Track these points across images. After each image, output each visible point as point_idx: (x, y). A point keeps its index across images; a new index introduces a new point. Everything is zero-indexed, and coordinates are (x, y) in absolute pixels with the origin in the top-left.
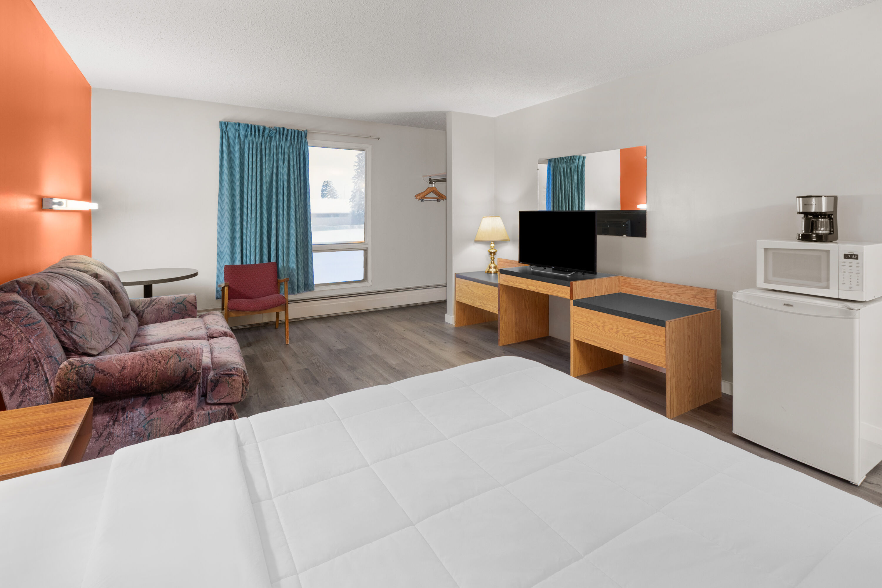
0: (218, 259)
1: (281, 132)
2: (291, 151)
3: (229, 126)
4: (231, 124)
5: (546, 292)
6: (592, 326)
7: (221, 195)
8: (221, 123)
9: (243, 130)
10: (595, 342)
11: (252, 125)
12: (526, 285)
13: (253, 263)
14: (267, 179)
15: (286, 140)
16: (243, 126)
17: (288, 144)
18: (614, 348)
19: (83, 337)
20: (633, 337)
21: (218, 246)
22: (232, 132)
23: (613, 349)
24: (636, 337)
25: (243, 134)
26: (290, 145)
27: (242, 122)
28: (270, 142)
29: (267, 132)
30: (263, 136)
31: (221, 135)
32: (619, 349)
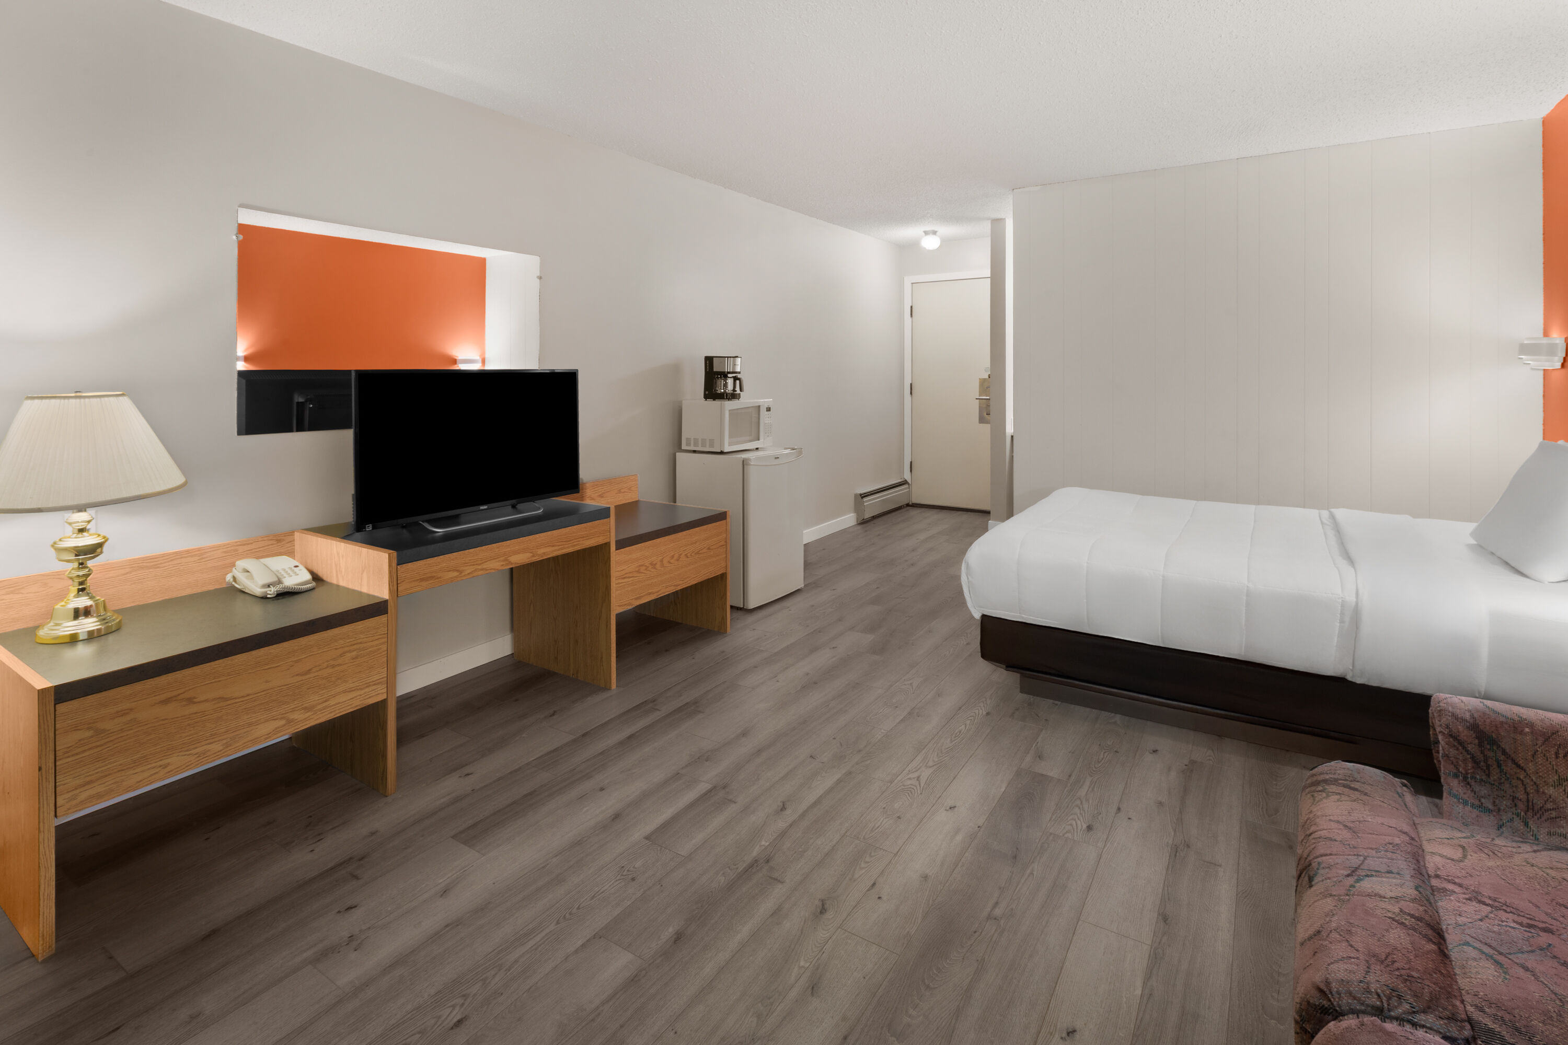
5: (559, 550)
6: (646, 569)
10: (650, 594)
12: (502, 559)
18: (674, 586)
20: (697, 553)
23: (673, 588)
24: (699, 551)
32: (681, 582)
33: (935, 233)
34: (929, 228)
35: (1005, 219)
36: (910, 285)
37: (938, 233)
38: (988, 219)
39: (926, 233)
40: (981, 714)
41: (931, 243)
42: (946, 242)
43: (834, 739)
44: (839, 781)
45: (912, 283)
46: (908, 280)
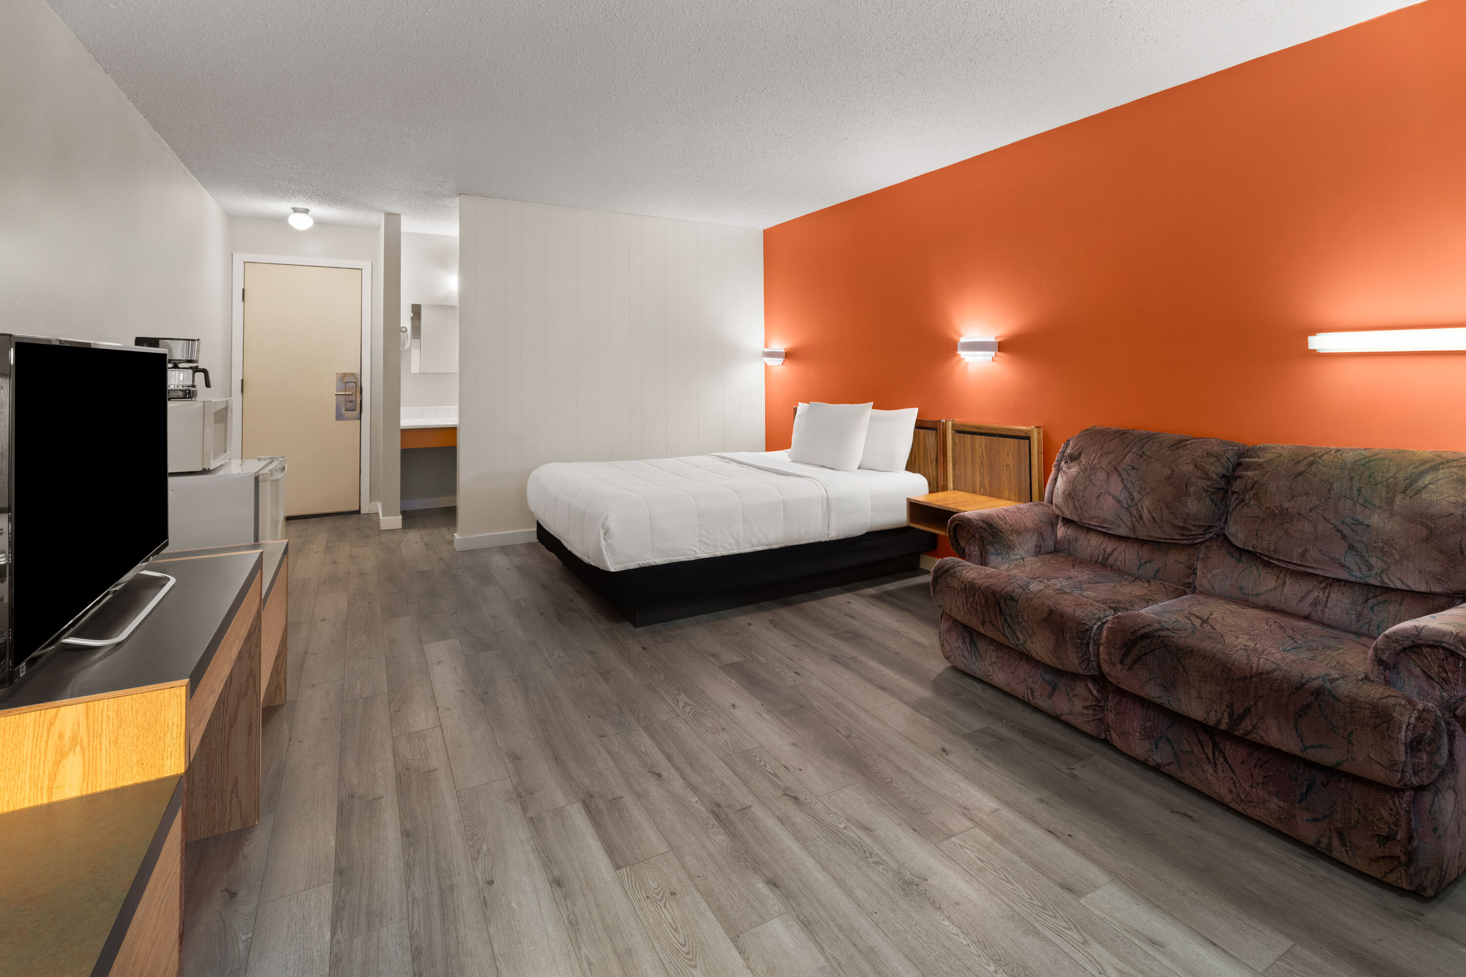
33: (306, 211)
34: (301, 205)
35: (400, 215)
36: (243, 264)
37: (309, 213)
38: (382, 212)
39: (295, 210)
41: (301, 222)
42: (320, 223)
45: (245, 262)
46: (239, 259)
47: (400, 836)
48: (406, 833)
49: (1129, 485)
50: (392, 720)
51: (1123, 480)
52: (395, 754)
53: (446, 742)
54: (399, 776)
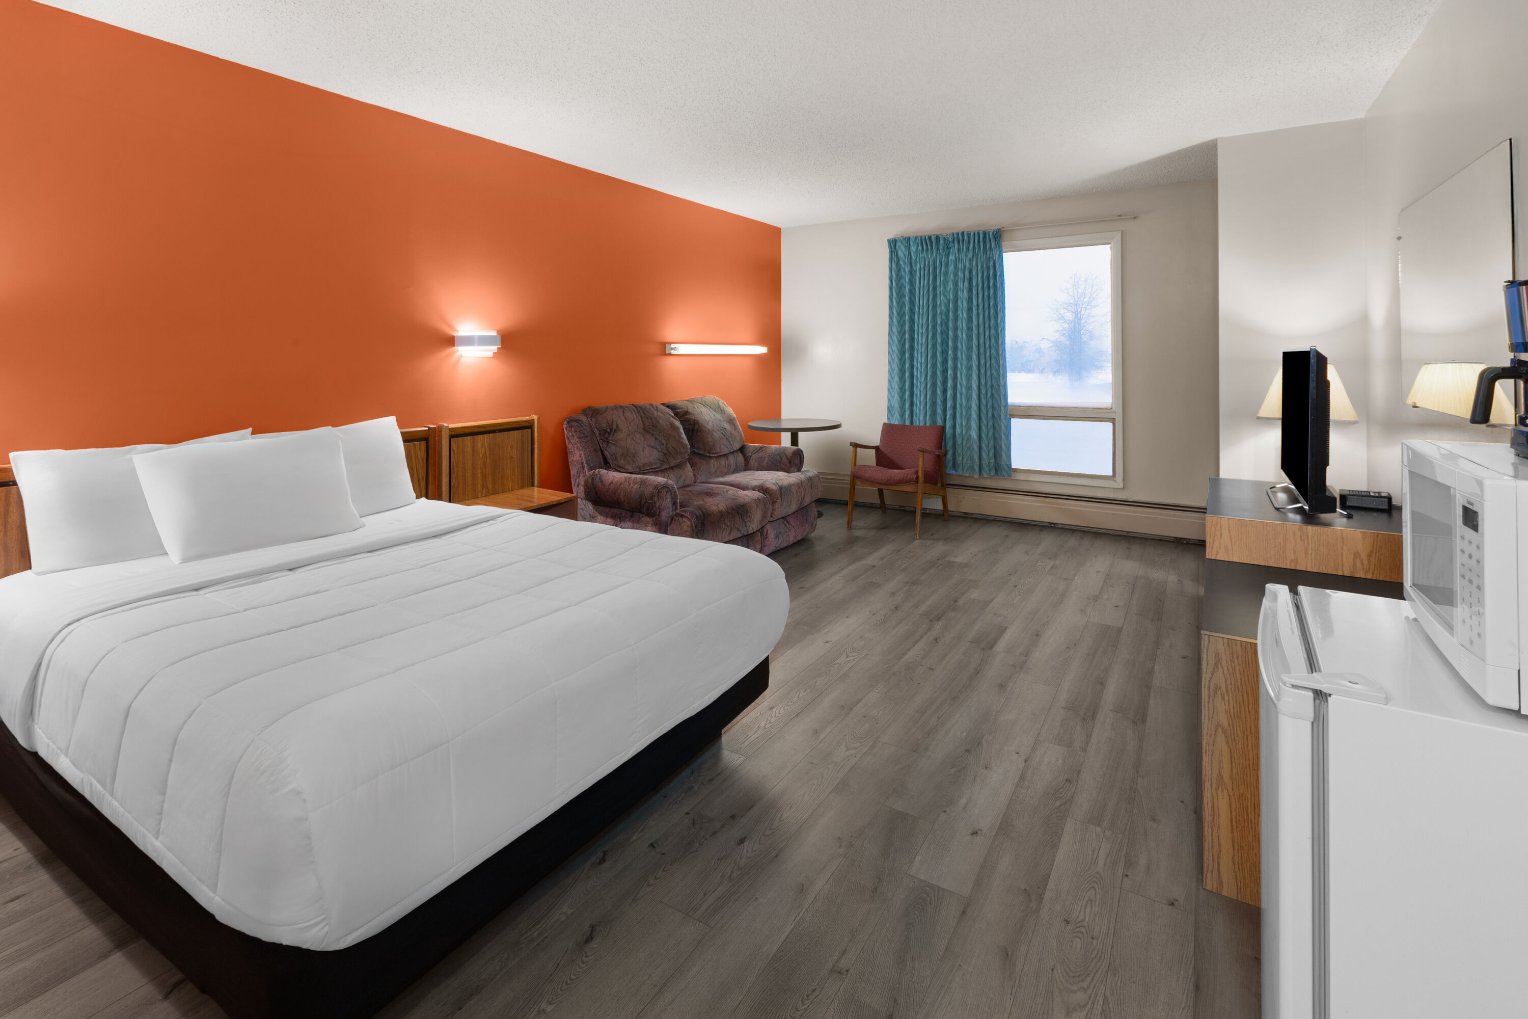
0: (889, 415)
1: (961, 239)
2: (974, 264)
3: (898, 244)
4: (900, 240)
7: (891, 334)
8: (889, 241)
9: (914, 246)
11: (921, 238)
13: (922, 424)
14: (942, 308)
15: (968, 249)
16: (913, 240)
17: (970, 255)
19: (614, 456)
21: (889, 399)
22: (902, 250)
25: (914, 251)
26: (973, 255)
27: (911, 236)
28: (948, 256)
29: (941, 242)
30: (938, 249)
31: (890, 256)
40: (779, 709)
43: (919, 684)
44: (905, 654)
47: (1106, 685)
48: (1102, 684)
49: (657, 436)
50: (1079, 773)
51: (652, 435)
52: (1089, 736)
53: (1042, 723)
54: (1094, 717)
